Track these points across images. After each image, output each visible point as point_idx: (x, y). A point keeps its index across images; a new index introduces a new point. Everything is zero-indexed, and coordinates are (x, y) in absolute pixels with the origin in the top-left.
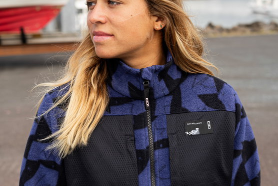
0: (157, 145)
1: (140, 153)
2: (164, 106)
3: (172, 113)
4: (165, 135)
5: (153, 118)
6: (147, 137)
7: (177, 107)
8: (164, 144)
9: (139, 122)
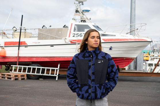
0: (92, 65)
1: (89, 66)
2: (94, 58)
3: (96, 59)
4: (94, 63)
5: (92, 60)
6: (91, 64)
7: (97, 58)
8: (93, 65)
9: (90, 61)
